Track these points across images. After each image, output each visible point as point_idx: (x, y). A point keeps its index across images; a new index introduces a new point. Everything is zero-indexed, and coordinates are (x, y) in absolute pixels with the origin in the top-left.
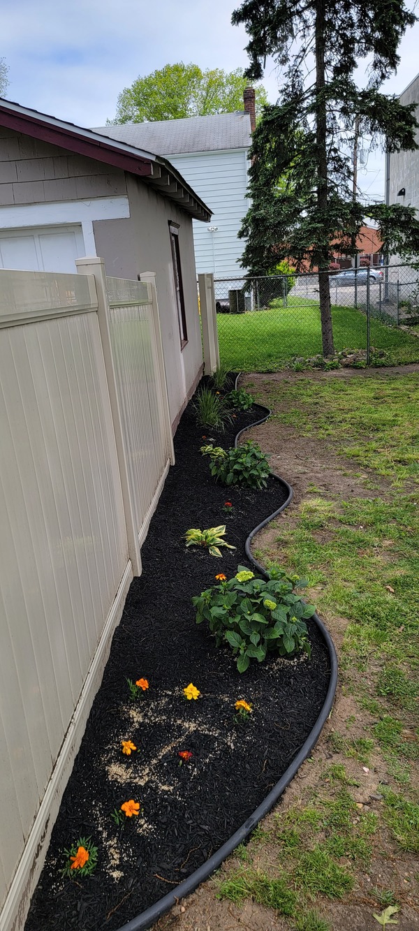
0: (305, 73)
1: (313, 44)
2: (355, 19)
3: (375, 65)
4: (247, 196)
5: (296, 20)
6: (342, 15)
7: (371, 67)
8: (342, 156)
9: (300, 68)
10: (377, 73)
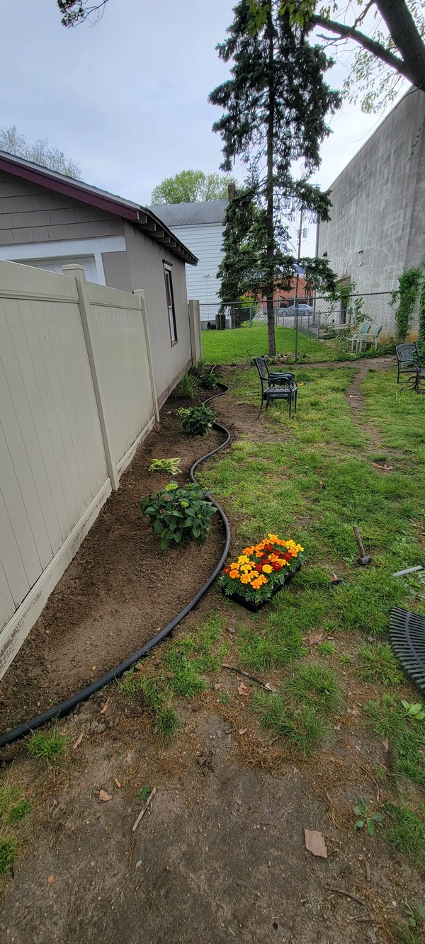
0: (260, 168)
1: (266, 149)
2: (293, 132)
3: (306, 165)
4: (222, 250)
5: (255, 131)
6: (284, 130)
7: (303, 166)
8: (284, 226)
9: (257, 165)
10: (307, 170)
